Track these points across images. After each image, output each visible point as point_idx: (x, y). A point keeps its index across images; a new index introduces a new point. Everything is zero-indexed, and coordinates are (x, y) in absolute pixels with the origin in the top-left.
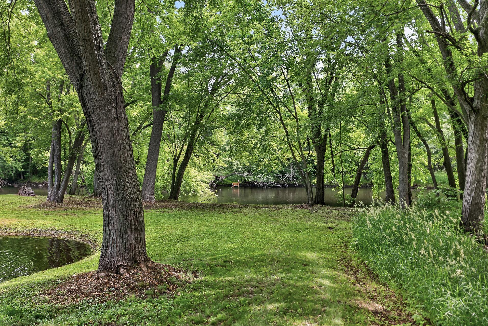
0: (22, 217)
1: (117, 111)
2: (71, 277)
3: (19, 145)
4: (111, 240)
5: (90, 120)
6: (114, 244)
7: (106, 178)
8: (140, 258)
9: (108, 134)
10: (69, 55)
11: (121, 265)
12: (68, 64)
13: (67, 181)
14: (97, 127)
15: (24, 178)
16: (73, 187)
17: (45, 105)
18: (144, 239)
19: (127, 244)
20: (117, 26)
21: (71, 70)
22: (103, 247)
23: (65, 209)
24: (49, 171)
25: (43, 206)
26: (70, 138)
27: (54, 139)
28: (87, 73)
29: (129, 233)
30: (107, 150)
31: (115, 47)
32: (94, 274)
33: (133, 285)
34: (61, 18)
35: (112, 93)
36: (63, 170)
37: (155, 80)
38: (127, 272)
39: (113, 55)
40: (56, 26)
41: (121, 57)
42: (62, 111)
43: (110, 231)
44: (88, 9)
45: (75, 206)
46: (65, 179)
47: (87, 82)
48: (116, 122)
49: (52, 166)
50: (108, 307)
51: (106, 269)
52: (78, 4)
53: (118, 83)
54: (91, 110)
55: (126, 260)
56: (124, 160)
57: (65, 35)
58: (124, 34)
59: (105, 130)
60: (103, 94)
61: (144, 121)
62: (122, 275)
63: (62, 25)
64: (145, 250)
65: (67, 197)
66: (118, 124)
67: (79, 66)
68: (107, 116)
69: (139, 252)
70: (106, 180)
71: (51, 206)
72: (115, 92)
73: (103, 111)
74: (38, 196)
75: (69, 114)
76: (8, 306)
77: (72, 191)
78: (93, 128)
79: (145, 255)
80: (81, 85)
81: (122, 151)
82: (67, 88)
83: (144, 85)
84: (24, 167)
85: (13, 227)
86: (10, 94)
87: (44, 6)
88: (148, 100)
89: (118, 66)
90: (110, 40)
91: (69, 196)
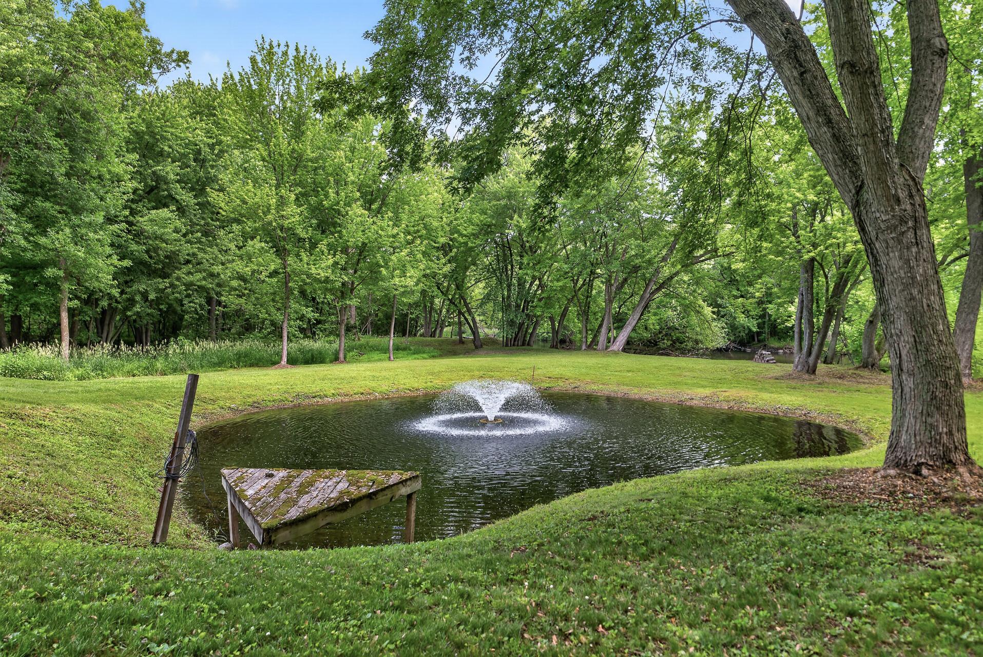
0: (761, 390)
1: (916, 234)
2: (842, 470)
3: (757, 294)
4: (906, 424)
5: (871, 249)
6: (911, 431)
7: (898, 332)
8: (958, 457)
9: (900, 268)
10: (839, 162)
11: (923, 463)
12: (838, 174)
13: (821, 345)
14: (883, 260)
15: (759, 341)
16: (830, 354)
17: (792, 239)
18: (965, 429)
19: (933, 433)
20: (916, 106)
21: (842, 182)
22: (892, 433)
23: (820, 384)
24: (796, 329)
25: (789, 377)
26: (827, 282)
27: (803, 287)
28: (868, 182)
29: (937, 416)
30: (900, 292)
31: (914, 136)
32: (879, 471)
33: (946, 495)
34: (828, 113)
35: (909, 207)
36: (815, 330)
37: (974, 182)
38: (935, 475)
39: (908, 150)
40: (820, 126)
41: (923, 150)
42: (815, 246)
43: (903, 411)
44: (871, 90)
45: (834, 380)
46: (819, 341)
47: (867, 195)
48: (914, 250)
49: (800, 323)
50: (905, 518)
51: (897, 465)
52: (857, 87)
53: (918, 190)
54: (873, 234)
55: (932, 457)
56: (928, 306)
57: (834, 135)
58: (928, 115)
59: (896, 263)
60: (893, 209)
61: (951, 252)
62: (925, 478)
63: (829, 122)
64: (967, 446)
65: (821, 367)
66: (918, 252)
67: (854, 174)
68: (900, 242)
69: (956, 448)
70: (897, 335)
71: (799, 378)
72: (913, 205)
73: (893, 235)
74: (779, 364)
75: (826, 249)
76: (761, 490)
77: (829, 360)
78: (876, 260)
79: (966, 454)
80: (857, 201)
81: (925, 291)
82: (821, 214)
83: (950, 193)
84: (759, 326)
85: (750, 401)
86: (751, 227)
87: (804, 102)
88: (959, 216)
89: (918, 165)
90: (903, 131)
91: (823, 365)
